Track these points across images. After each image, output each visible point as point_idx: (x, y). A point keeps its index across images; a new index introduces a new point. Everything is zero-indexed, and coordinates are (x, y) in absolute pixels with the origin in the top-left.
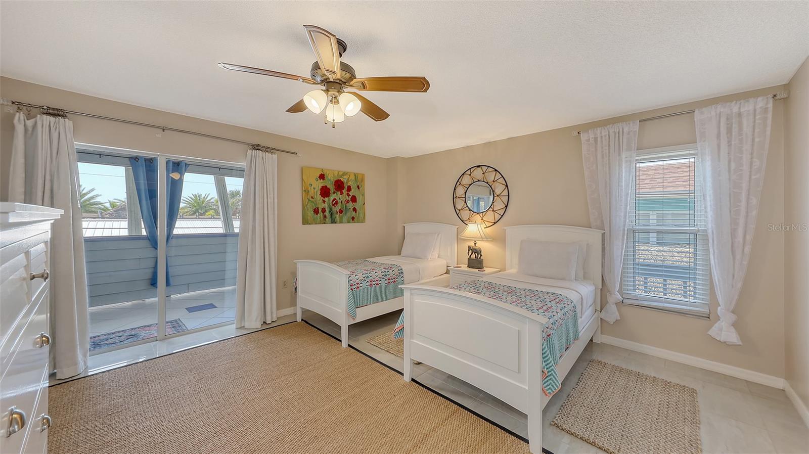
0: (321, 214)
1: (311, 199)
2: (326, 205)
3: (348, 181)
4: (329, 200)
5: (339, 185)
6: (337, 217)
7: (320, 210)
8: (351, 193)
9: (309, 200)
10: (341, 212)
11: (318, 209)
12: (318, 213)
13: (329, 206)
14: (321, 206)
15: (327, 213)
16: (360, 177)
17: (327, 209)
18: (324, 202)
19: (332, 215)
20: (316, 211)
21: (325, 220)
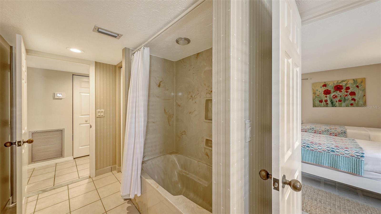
0: (324, 103)
1: (317, 96)
2: (328, 99)
3: (346, 84)
4: (330, 96)
5: (338, 88)
6: (337, 104)
7: (323, 101)
8: (350, 91)
9: (316, 97)
10: (340, 101)
11: (322, 100)
12: (322, 102)
13: (330, 98)
14: (324, 99)
15: (329, 102)
16: (359, 81)
17: (328, 100)
18: (326, 97)
19: (332, 103)
20: (321, 101)
21: (327, 105)
